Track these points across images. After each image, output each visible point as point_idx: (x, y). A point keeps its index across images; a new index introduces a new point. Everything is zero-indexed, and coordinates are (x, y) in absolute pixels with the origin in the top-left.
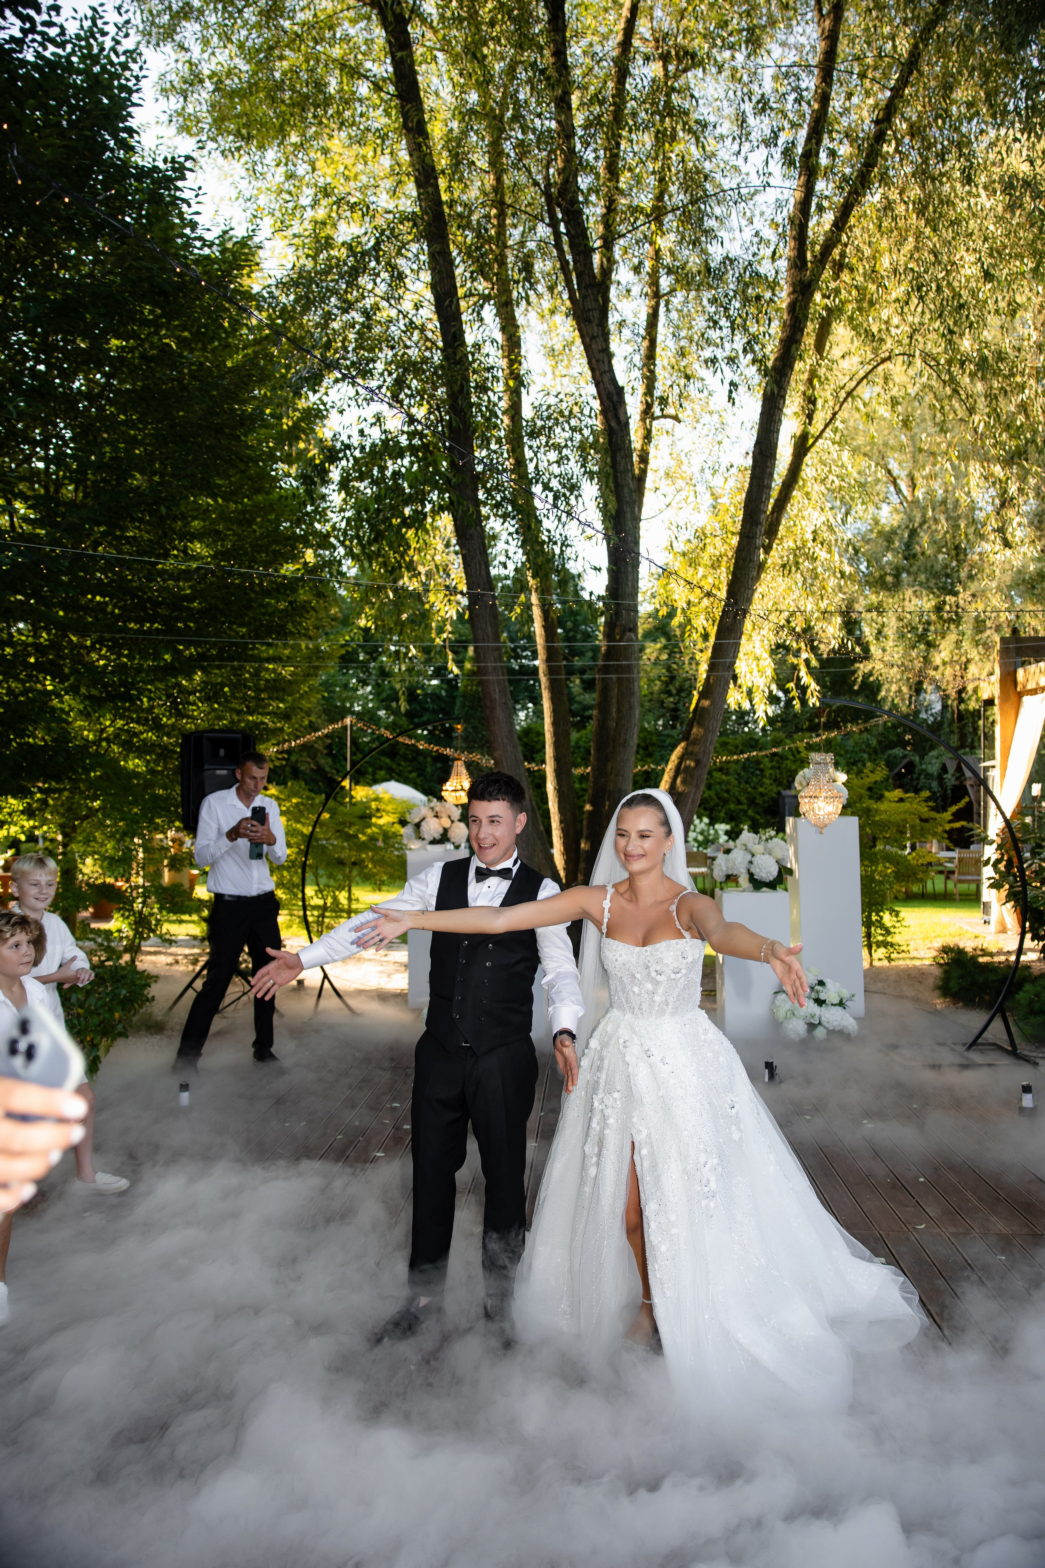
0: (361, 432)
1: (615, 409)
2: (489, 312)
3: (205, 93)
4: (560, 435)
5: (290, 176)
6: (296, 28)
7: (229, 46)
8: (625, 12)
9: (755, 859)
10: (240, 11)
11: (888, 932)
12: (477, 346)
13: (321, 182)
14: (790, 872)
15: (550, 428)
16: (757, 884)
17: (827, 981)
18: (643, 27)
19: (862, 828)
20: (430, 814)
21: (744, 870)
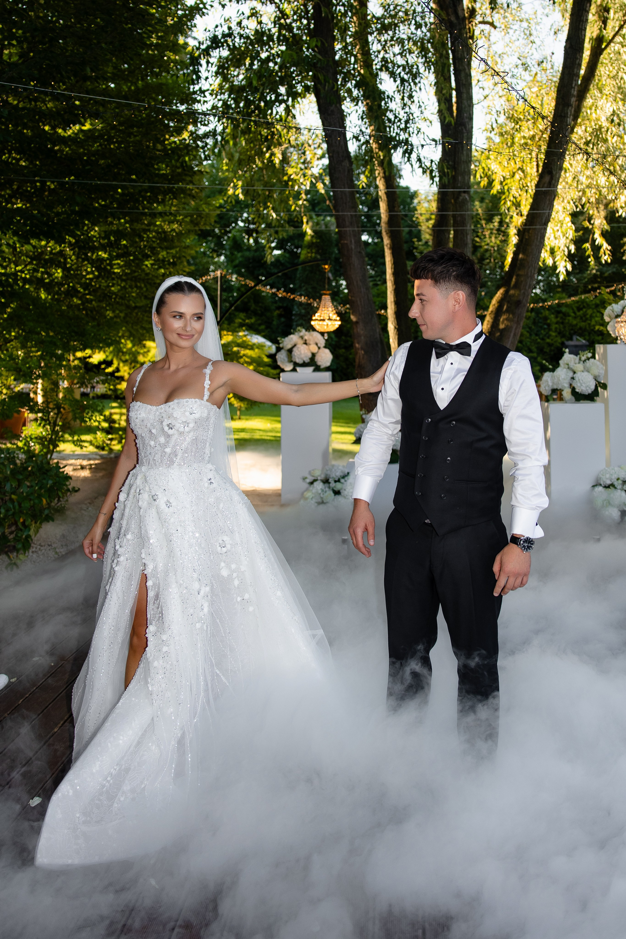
9: (577, 376)
14: (604, 386)
16: (579, 397)
20: (300, 342)
21: (567, 385)
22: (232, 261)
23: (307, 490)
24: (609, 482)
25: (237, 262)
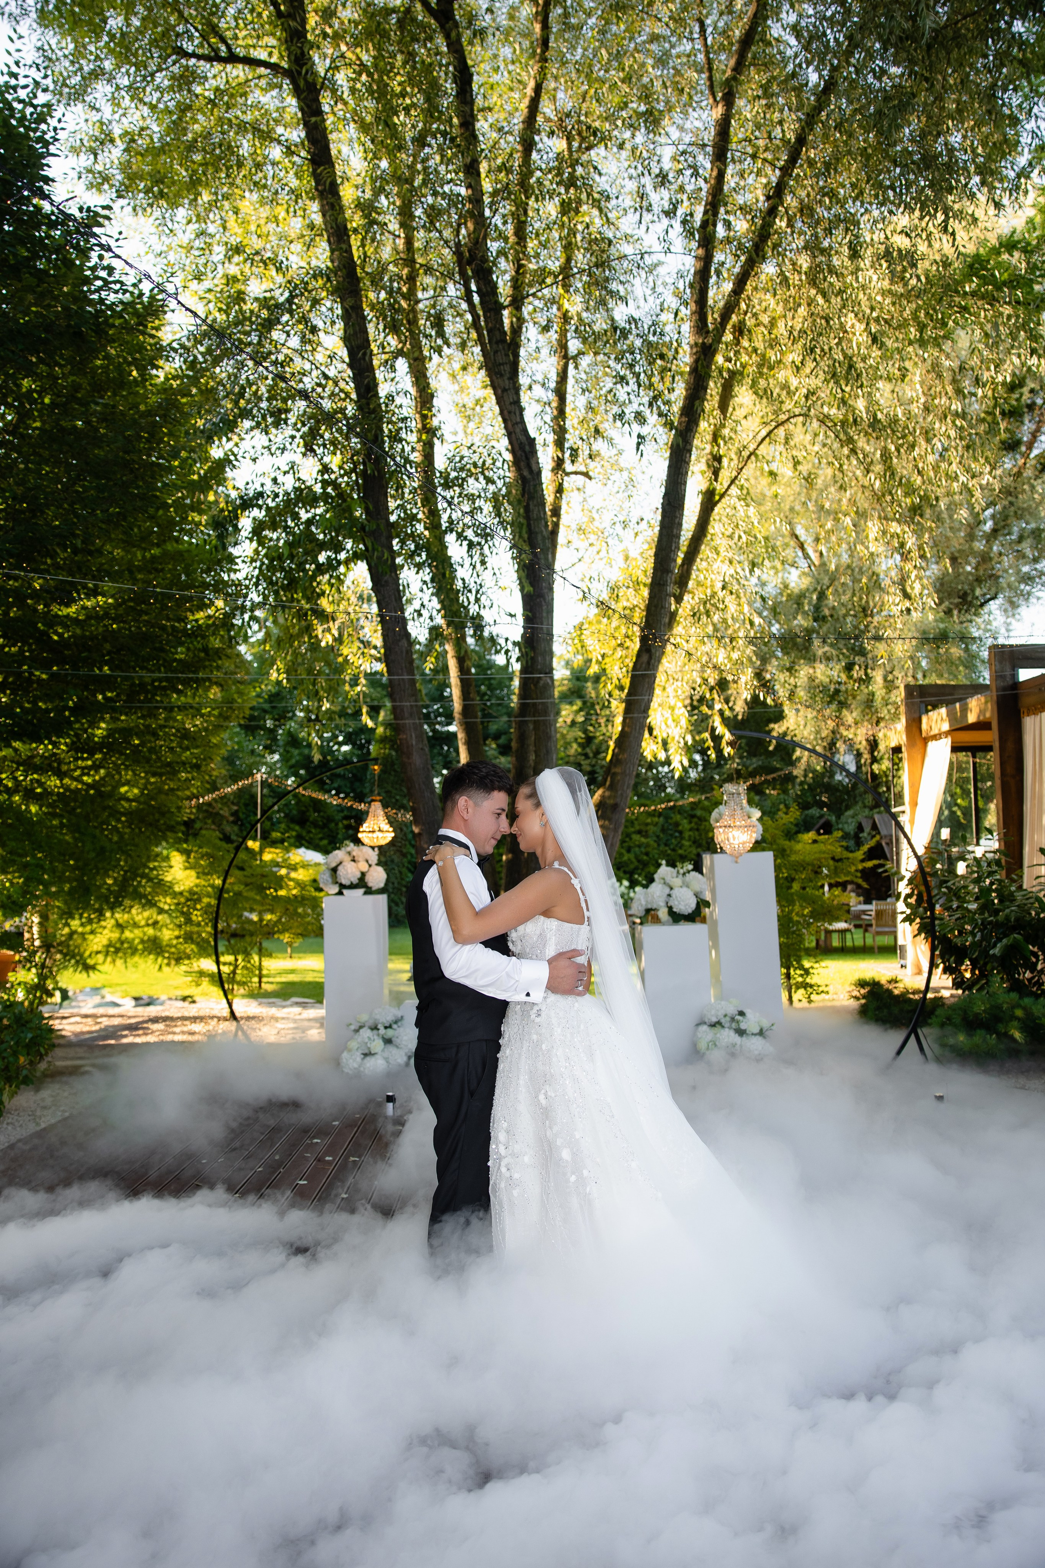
0: (275, 480)
1: (528, 459)
2: (402, 365)
3: (115, 153)
4: (474, 486)
5: (202, 233)
6: (207, 94)
7: (141, 107)
8: (529, 91)
9: (673, 893)
10: (152, 75)
11: (807, 972)
12: (390, 398)
13: (233, 241)
14: (707, 904)
15: (464, 479)
16: (676, 917)
17: (748, 1012)
18: (547, 108)
19: (777, 868)
20: (347, 858)
21: (662, 904)
22: (287, 761)
23: (351, 1038)
24: (714, 1020)
25: (293, 761)
